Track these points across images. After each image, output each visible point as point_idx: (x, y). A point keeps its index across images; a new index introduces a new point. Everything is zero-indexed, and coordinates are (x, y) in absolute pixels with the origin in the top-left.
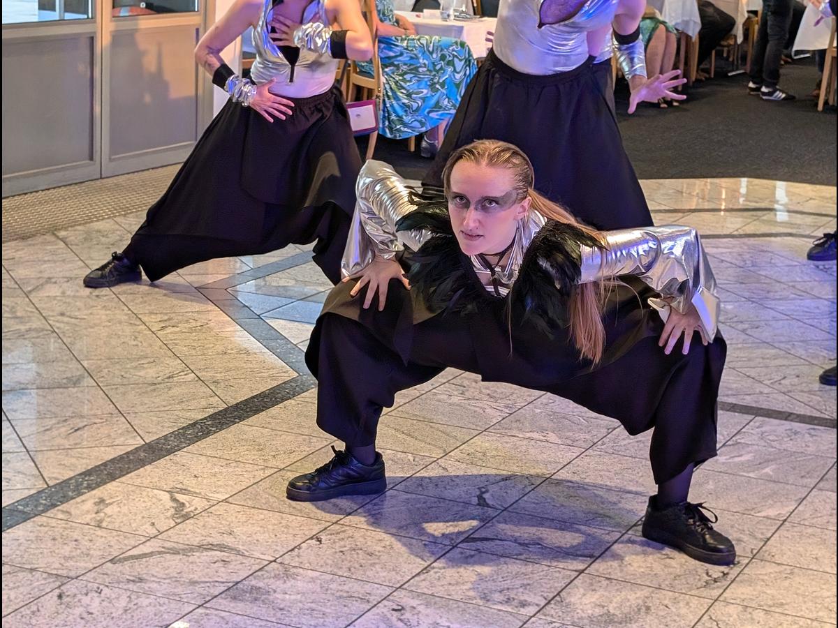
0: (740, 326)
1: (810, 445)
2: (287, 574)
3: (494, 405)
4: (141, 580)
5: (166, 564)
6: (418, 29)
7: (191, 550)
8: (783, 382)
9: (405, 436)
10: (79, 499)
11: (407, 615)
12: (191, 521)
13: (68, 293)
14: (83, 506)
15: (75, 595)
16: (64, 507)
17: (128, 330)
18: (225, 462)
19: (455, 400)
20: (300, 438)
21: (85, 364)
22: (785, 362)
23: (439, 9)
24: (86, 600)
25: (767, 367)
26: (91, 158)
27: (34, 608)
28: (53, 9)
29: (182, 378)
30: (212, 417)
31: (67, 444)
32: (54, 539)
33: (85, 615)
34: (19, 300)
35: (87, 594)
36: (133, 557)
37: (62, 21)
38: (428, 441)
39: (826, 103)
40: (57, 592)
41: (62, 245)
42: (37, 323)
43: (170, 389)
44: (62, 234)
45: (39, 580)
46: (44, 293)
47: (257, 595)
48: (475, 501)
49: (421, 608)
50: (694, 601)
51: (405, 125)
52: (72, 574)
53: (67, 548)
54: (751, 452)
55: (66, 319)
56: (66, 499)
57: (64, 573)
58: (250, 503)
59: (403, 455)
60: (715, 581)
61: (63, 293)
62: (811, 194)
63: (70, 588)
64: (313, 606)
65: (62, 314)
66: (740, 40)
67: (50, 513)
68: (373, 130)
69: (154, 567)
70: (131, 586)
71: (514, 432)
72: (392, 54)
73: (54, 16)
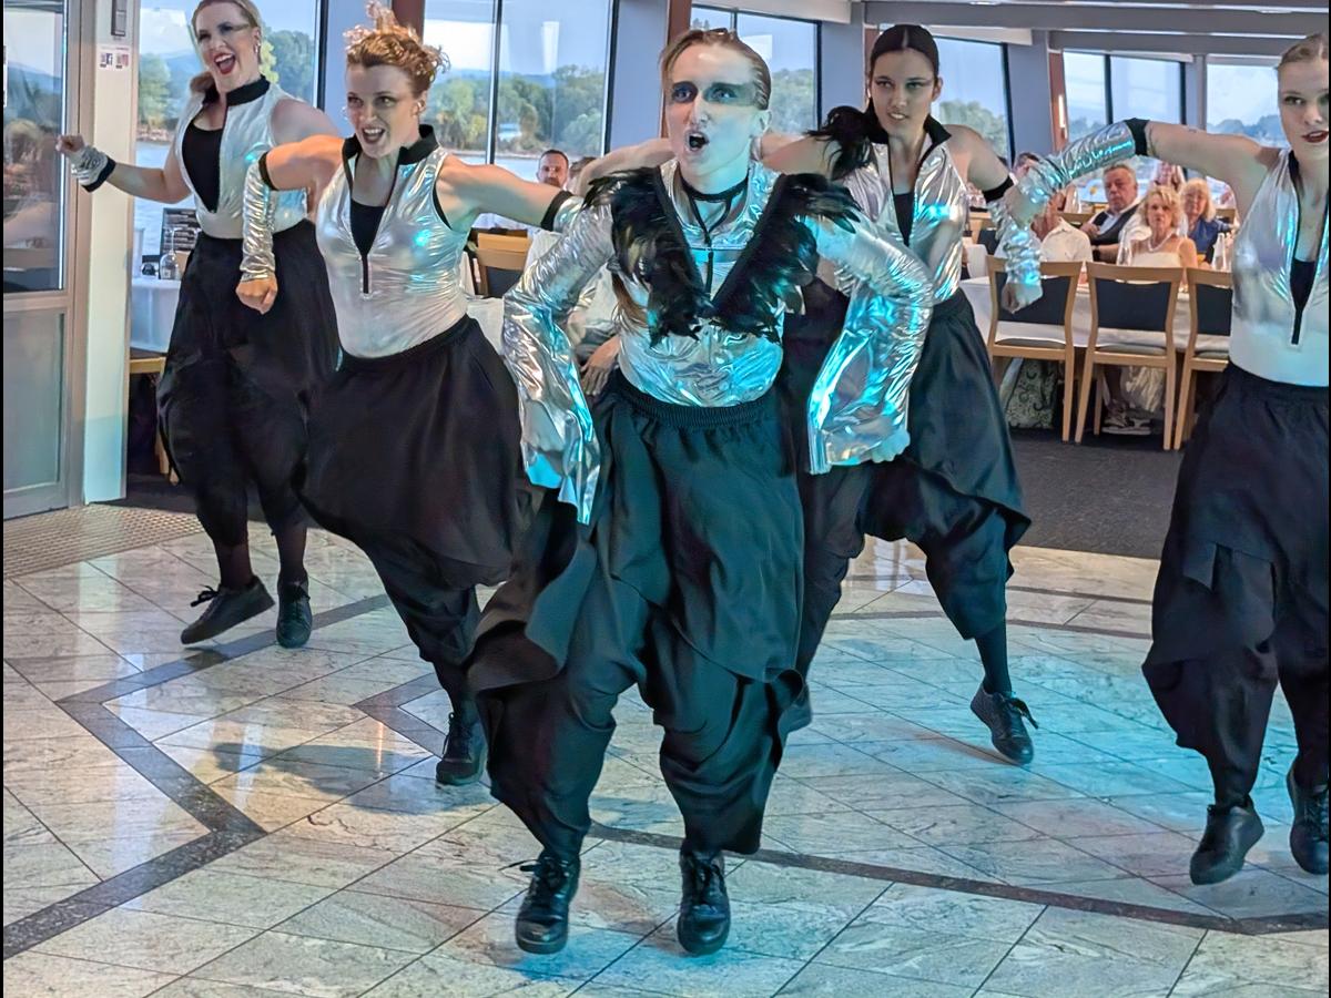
0: (869, 749)
1: (973, 924)
8: (931, 830)
18: (95, 967)
19: (449, 865)
20: (212, 929)
22: (935, 801)
25: (908, 808)
29: (33, 839)
30: (76, 898)
38: (408, 928)
43: (13, 855)
54: (886, 937)
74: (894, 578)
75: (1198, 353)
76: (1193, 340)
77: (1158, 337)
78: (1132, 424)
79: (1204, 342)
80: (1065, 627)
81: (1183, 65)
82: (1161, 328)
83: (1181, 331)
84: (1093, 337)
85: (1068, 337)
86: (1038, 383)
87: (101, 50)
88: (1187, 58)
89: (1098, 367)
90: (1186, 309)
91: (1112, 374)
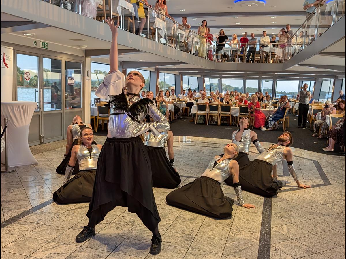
4: (73, 214)
5: (78, 211)
7: (83, 208)
8: (192, 171)
11: (125, 217)
13: (58, 161)
22: (192, 168)
24: (63, 218)
25: (189, 169)
26: (62, 136)
27: (53, 220)
32: (56, 207)
33: (63, 221)
34: (48, 162)
36: (72, 210)
37: (56, 110)
39: (196, 123)
40: (57, 217)
41: (56, 152)
44: (56, 150)
45: (53, 215)
46: (53, 161)
49: (128, 216)
50: (178, 211)
52: (60, 213)
53: (59, 208)
57: (58, 213)
61: (57, 161)
62: (195, 138)
63: (60, 216)
66: (181, 112)
69: (76, 211)
70: (72, 215)
73: (54, 109)
74: (185, 141)
75: (222, 114)
76: (221, 112)
77: (217, 112)
78: (214, 122)
79: (222, 112)
80: (207, 147)
81: (219, 79)
82: (217, 111)
83: (219, 111)
84: (209, 112)
85: (206, 112)
86: (203, 118)
87: (86, 78)
88: (219, 78)
89: (210, 116)
90: (220, 108)
91: (211, 116)
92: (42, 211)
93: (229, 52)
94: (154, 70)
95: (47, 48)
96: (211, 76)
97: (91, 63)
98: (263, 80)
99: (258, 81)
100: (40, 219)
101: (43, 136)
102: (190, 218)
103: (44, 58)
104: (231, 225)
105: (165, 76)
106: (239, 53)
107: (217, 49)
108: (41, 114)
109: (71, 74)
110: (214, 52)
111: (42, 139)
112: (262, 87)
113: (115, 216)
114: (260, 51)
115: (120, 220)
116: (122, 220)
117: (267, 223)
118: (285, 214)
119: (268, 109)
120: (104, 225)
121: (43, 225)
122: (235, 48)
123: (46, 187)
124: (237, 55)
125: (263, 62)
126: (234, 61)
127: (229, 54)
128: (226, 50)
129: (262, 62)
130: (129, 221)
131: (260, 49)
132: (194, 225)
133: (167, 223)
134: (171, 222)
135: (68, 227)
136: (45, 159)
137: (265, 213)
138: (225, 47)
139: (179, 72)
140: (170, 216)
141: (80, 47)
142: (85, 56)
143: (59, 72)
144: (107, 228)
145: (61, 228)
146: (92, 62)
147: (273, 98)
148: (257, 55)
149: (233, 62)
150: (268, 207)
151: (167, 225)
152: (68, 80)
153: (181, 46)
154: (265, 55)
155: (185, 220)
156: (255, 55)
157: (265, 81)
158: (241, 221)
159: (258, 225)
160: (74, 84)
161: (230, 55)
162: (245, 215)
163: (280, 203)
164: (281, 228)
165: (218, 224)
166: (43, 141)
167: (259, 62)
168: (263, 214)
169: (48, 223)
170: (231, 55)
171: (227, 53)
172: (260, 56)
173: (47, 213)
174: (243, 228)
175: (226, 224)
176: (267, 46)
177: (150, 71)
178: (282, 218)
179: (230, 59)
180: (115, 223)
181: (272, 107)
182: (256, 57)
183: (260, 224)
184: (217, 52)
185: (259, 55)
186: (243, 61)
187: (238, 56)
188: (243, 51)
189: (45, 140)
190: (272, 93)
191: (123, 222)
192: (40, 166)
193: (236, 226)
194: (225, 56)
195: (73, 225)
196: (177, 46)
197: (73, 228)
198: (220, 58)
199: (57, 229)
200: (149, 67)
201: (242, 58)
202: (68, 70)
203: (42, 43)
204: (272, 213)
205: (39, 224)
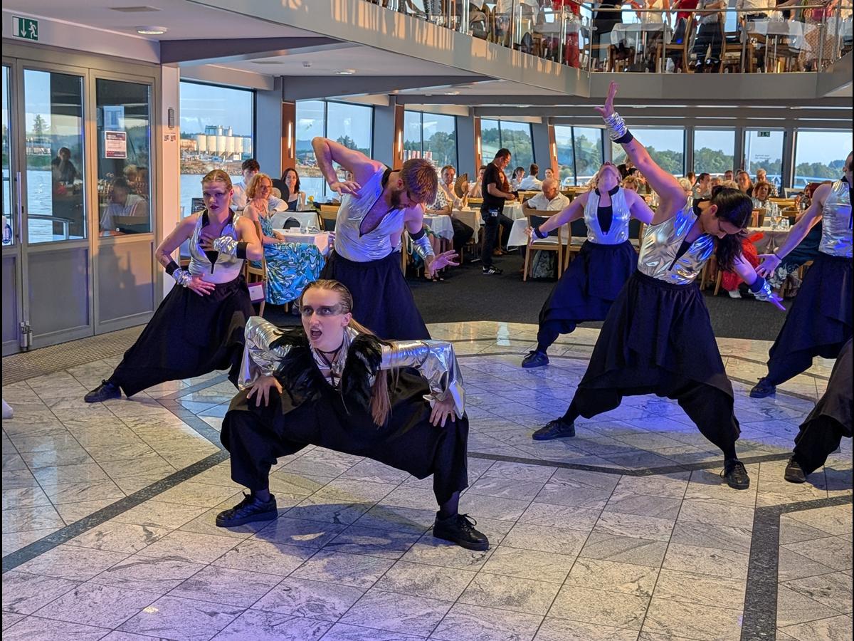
0: (486, 408)
1: (529, 475)
2: (218, 572)
3: (342, 462)
4: (127, 581)
5: (142, 570)
6: (287, 239)
7: (158, 561)
8: (512, 439)
9: (288, 484)
10: (86, 533)
11: (293, 593)
12: (157, 543)
13: (75, 406)
14: (89, 537)
15: (85, 592)
16: (77, 538)
17: (114, 427)
18: (176, 506)
19: (318, 460)
20: (224, 488)
21: (87, 449)
22: (512, 428)
23: (299, 226)
24: (92, 595)
25: (502, 431)
26: (88, 324)
27: (60, 602)
28: (62, 234)
29: (149, 455)
30: (168, 478)
31: (77, 499)
32: (71, 558)
33: (92, 604)
34: (44, 412)
35: (93, 591)
36: (121, 567)
37: (67, 241)
38: (303, 486)
39: (528, 276)
40: (74, 591)
41: (71, 377)
42: (56, 426)
43: (141, 462)
44: (71, 370)
45: (62, 584)
46: (60, 408)
47: (199, 586)
48: (332, 520)
49: (302, 588)
50: (466, 573)
51: (282, 296)
52: (83, 579)
53: (80, 564)
54: (494, 482)
55: (74, 422)
56: (78, 533)
57: (78, 579)
58: (193, 530)
59: (287, 495)
60: (477, 560)
61: (72, 406)
62: (522, 329)
63: (82, 588)
64: (235, 591)
65: (72, 420)
66: (477, 241)
67: (67, 543)
68: (262, 300)
69: (134, 573)
70: (120, 585)
71: (355, 478)
72: (272, 254)
73: (63, 238)
80: (561, 357)
81: (602, 130)
84: (570, 239)
85: (560, 241)
86: (548, 259)
87: (164, 134)
92: (27, 570)
93: (635, 39)
94: (385, 103)
95: (36, 38)
96: (573, 120)
97: (182, 84)
98: (750, 130)
99: (734, 132)
100: (19, 596)
101: (28, 324)
102: (507, 594)
103: (25, 71)
104: (641, 618)
105: (422, 122)
106: (668, 40)
107: (596, 28)
108: (19, 256)
109: (115, 121)
110: (587, 40)
111: (25, 335)
112: (746, 153)
113: (262, 589)
114: (740, 32)
115: (278, 600)
116: (283, 601)
117: (763, 612)
118: (824, 583)
119: (769, 229)
120: (225, 617)
121: (30, 619)
122: (655, 25)
123: (38, 493)
124: (662, 49)
125: (751, 68)
126: (653, 69)
127: (637, 44)
128: (626, 32)
129: (746, 72)
130: (308, 606)
131: (739, 25)
132: (518, 617)
133: (429, 610)
134: (444, 609)
135: (108, 625)
136: (33, 400)
137: (756, 578)
138: (621, 22)
139: (470, 108)
140: (439, 588)
141: (144, 32)
142: (159, 62)
143: (78, 112)
144: (236, 628)
145: (87, 628)
146: (181, 80)
147: (786, 190)
148: (730, 47)
149: (647, 73)
150: (767, 558)
151: (431, 618)
152: (106, 141)
153: (474, 23)
154: (755, 45)
155: (489, 603)
156: (724, 46)
157: (756, 132)
158: (675, 607)
159: (732, 620)
160: (124, 153)
161: (638, 48)
162: (688, 584)
163: (806, 543)
164: (810, 630)
165: (600, 616)
166: (28, 342)
167: (738, 71)
168: (748, 580)
169: (44, 612)
170: (643, 47)
171: (630, 41)
172: (741, 50)
173: (42, 578)
174: (684, 629)
175: (627, 617)
176: (762, 16)
177: (373, 107)
178: (811, 594)
179: (638, 62)
180: (261, 610)
181: (780, 222)
182: (728, 55)
183: (739, 614)
184: (596, 37)
185: (739, 47)
186: (681, 68)
187: (667, 49)
188: (684, 35)
189: (33, 339)
190: (782, 174)
191: (285, 610)
192: (17, 424)
193: (660, 624)
194: (622, 51)
195: (125, 616)
196: (460, 20)
197: (125, 629)
198: (606, 57)
199: (74, 630)
200: (371, 91)
201: (677, 56)
202: (106, 108)
203: (21, 20)
204: (780, 578)
205: (16, 613)
